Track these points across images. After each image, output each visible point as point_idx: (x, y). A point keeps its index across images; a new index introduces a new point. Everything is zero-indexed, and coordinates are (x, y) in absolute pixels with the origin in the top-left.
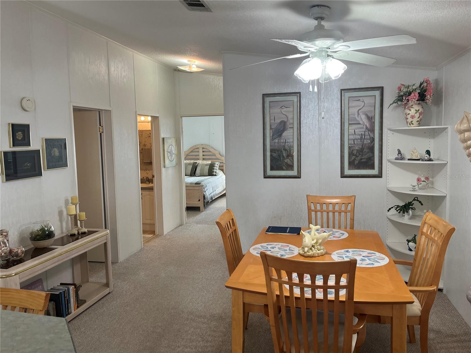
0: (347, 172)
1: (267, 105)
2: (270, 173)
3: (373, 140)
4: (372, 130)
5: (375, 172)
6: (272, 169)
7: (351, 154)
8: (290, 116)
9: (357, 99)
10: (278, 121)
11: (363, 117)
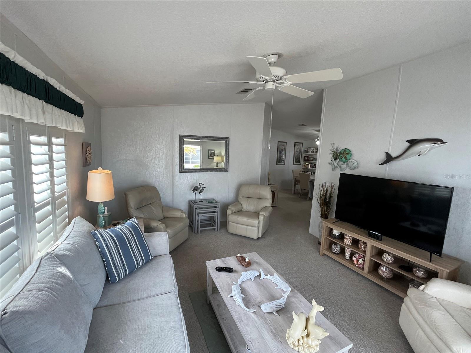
0: (295, 164)
1: (279, 144)
2: (278, 164)
3: (300, 156)
4: (300, 153)
5: (300, 164)
6: (279, 163)
7: (295, 159)
8: (284, 148)
9: (298, 145)
10: (281, 149)
11: (298, 150)
